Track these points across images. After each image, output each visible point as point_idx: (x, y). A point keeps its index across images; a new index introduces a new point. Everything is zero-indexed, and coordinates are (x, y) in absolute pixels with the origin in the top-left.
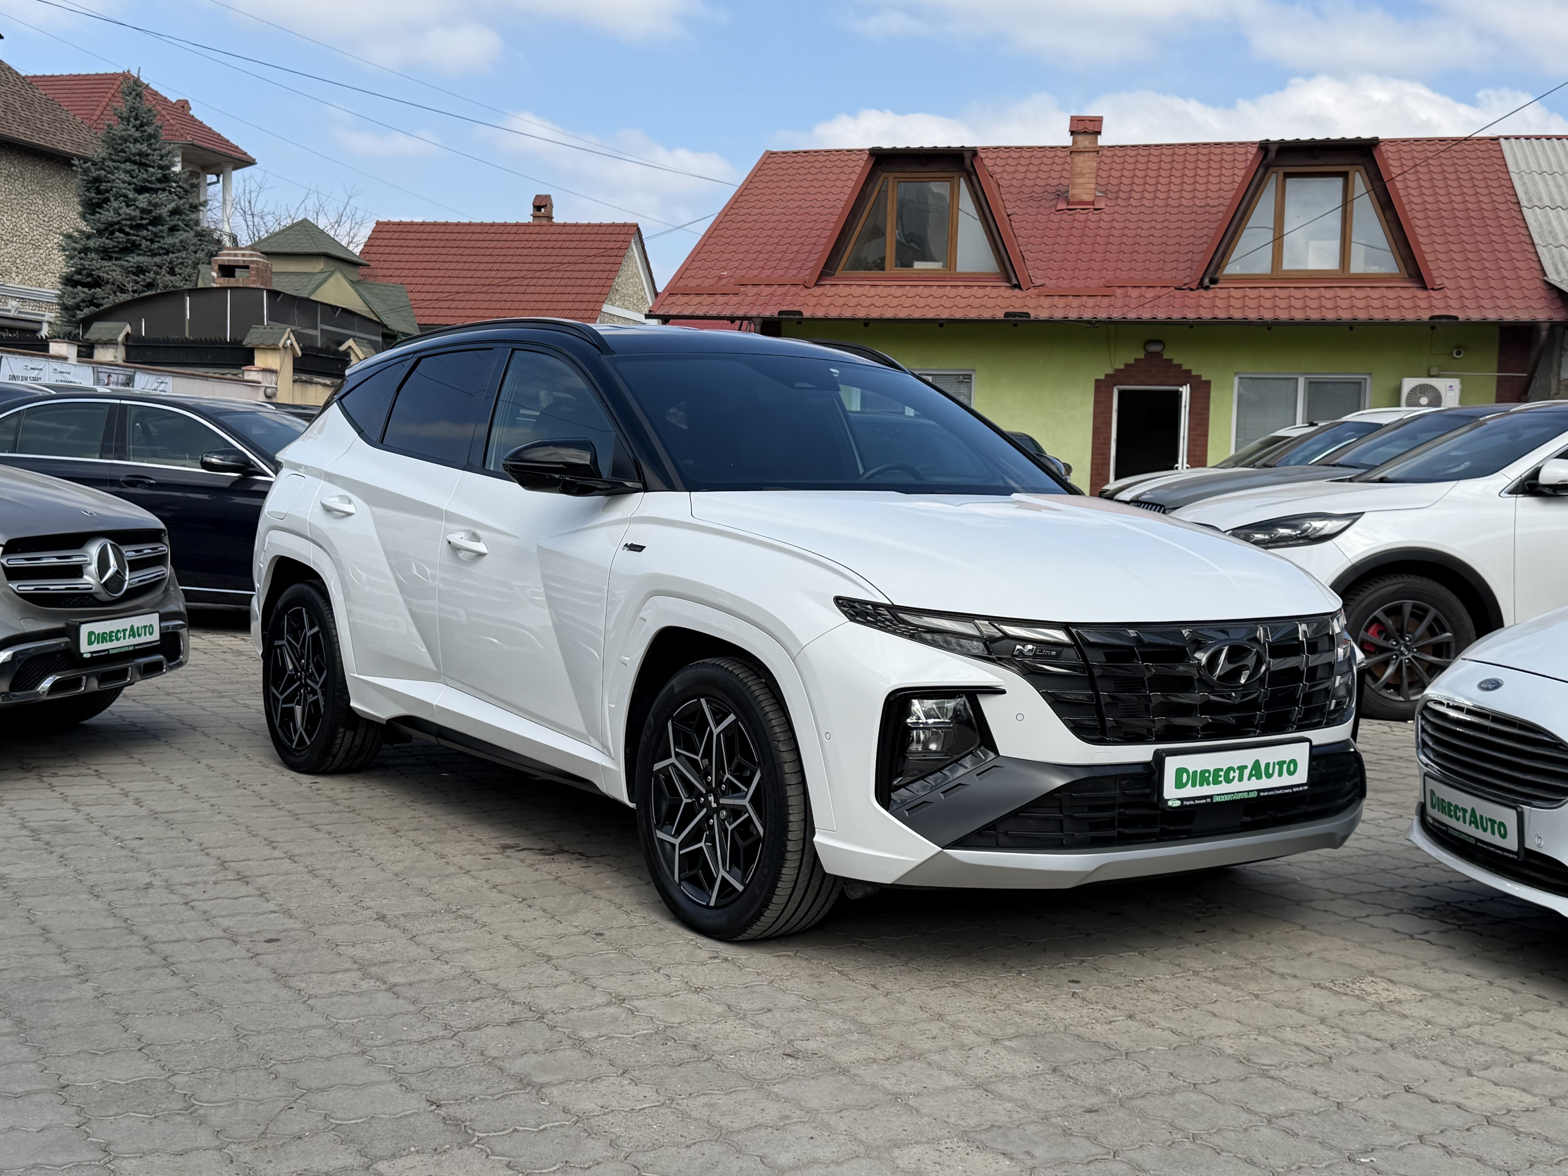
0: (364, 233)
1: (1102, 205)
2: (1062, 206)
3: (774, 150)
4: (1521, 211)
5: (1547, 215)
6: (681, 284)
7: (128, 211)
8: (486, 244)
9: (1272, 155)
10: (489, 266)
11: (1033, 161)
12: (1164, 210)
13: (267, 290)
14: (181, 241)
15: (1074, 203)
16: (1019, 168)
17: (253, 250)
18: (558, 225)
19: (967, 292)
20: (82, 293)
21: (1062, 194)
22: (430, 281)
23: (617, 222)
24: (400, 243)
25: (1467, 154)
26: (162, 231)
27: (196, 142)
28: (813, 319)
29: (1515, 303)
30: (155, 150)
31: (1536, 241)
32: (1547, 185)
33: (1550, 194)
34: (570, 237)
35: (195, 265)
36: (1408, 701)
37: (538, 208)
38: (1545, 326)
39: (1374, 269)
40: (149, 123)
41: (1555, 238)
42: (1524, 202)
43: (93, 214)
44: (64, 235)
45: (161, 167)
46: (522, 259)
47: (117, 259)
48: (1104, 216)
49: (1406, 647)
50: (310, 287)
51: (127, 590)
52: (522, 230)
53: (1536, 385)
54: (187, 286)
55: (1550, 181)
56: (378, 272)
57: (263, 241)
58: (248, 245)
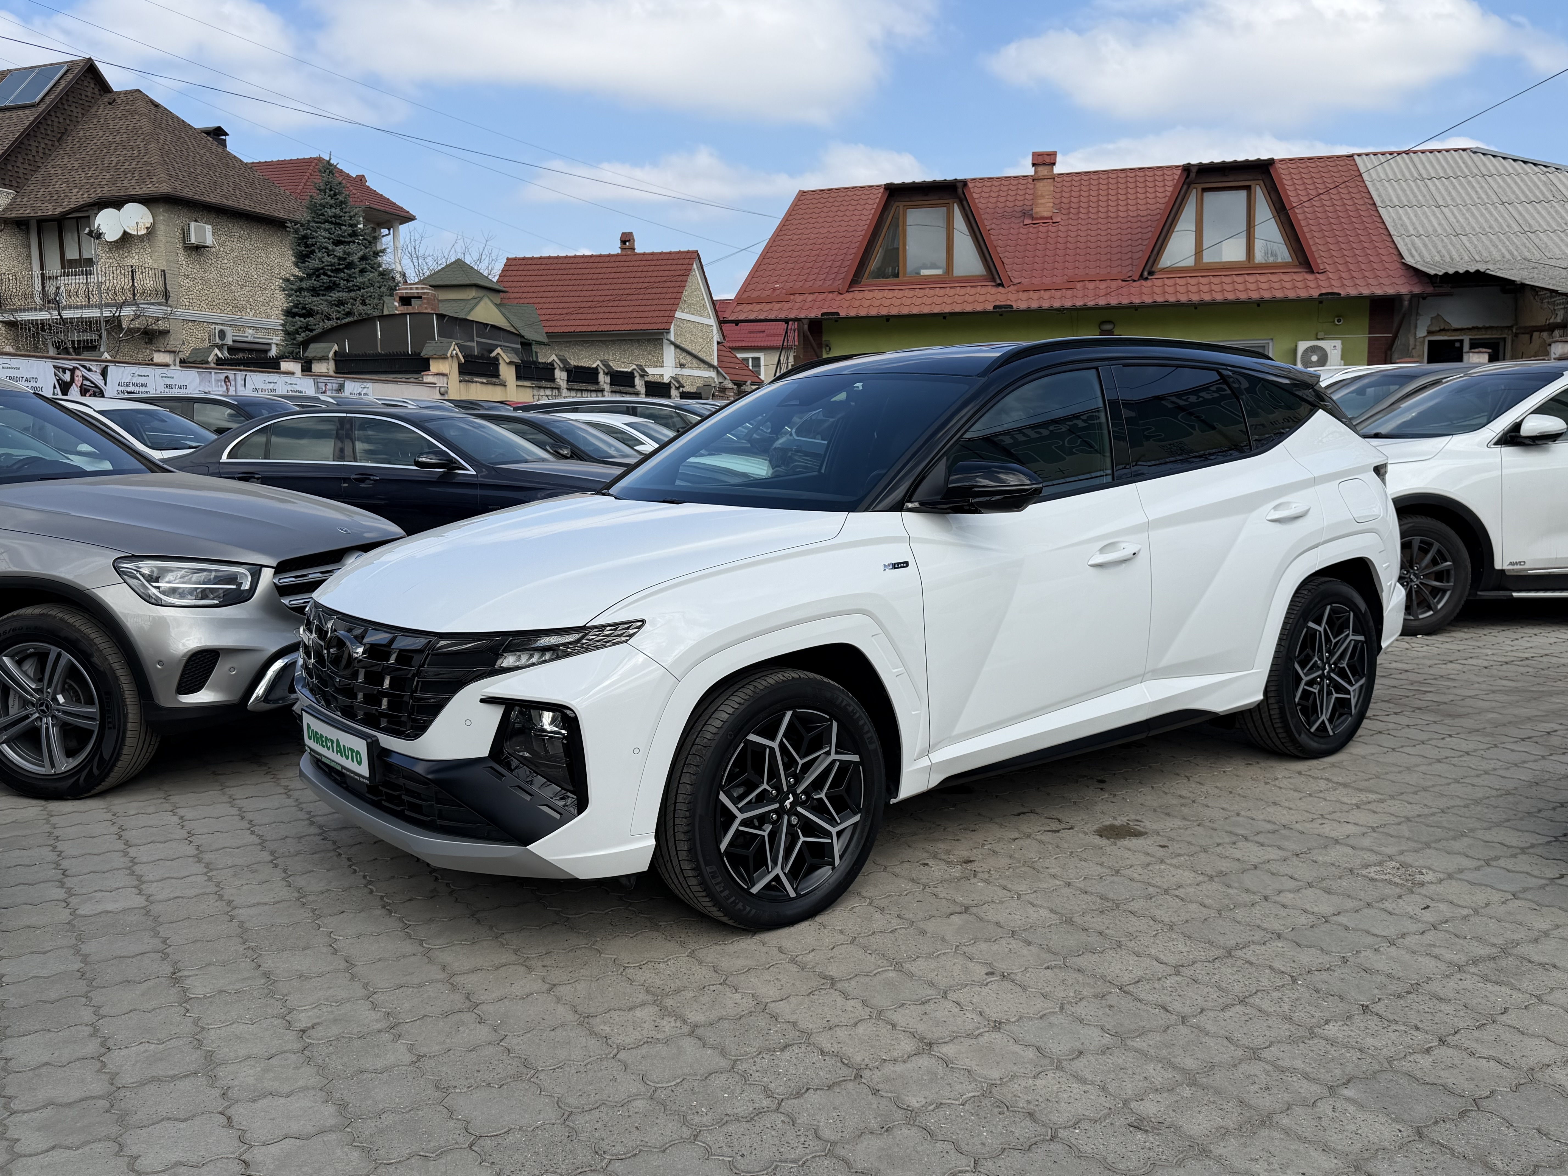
0: (499, 267)
1: (1059, 220)
2: (1027, 221)
3: (805, 190)
4: (1377, 210)
5: (1398, 212)
6: (745, 296)
7: (329, 259)
8: (588, 271)
9: (1193, 175)
10: (591, 288)
11: (1003, 188)
12: (1105, 221)
13: (436, 314)
14: (369, 280)
15: (1037, 219)
16: (993, 194)
17: (424, 284)
18: (639, 254)
19: (962, 291)
20: (300, 321)
21: (1027, 213)
23: (682, 250)
24: (525, 273)
25: (1331, 168)
26: (354, 273)
27: (372, 206)
28: (847, 318)
29: (1382, 281)
30: (346, 213)
31: (1392, 233)
32: (1394, 189)
33: (1398, 196)
34: (648, 263)
35: (381, 297)
36: (1417, 619)
37: (624, 242)
38: (1407, 298)
39: (1273, 259)
40: (340, 193)
41: (1407, 230)
42: (1378, 203)
43: (303, 262)
44: (284, 280)
45: (351, 225)
46: (615, 281)
47: (323, 295)
48: (1061, 228)
49: (1415, 575)
50: (467, 310)
52: (613, 259)
53: (1398, 343)
54: (376, 313)
55: (1397, 187)
56: (513, 295)
57: (429, 277)
58: (417, 280)
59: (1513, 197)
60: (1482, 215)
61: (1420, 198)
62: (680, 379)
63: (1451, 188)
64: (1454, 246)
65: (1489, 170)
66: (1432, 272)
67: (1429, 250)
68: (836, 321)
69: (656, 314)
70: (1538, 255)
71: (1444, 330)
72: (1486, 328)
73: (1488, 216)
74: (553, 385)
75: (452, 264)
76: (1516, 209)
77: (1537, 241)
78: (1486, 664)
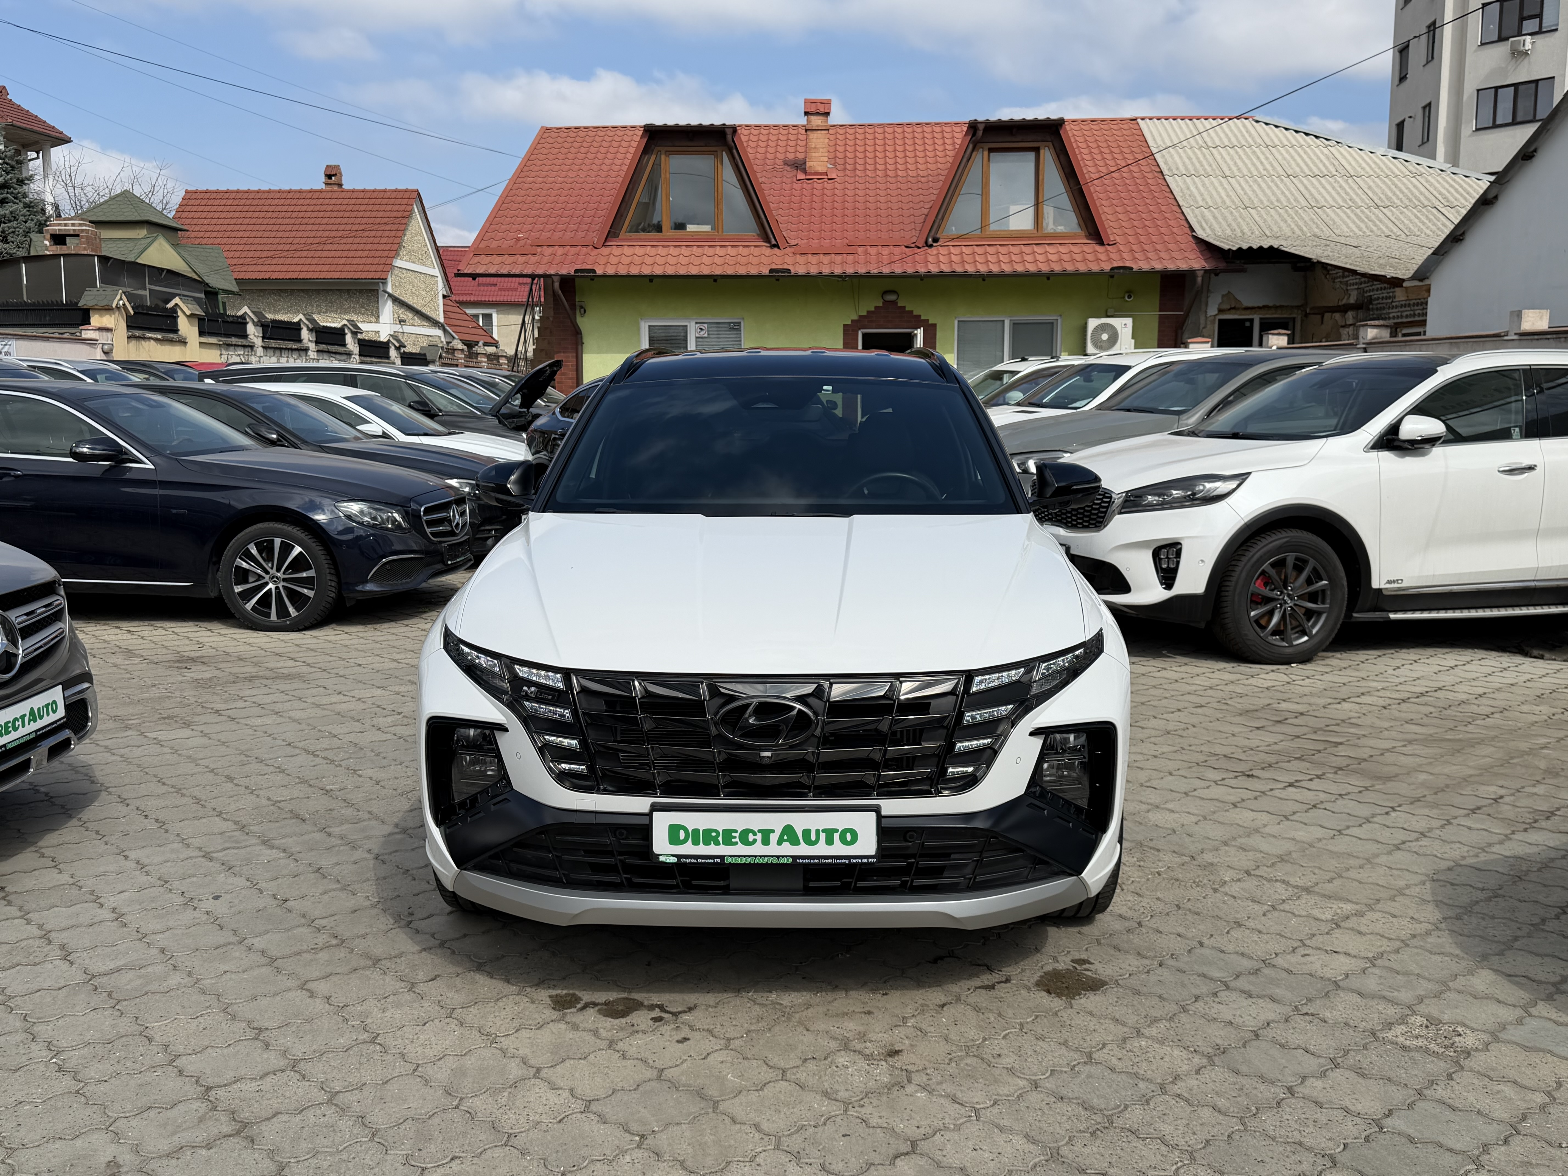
0: (176, 200)
1: (834, 176)
2: (801, 176)
3: (549, 126)
4: (1165, 179)
5: (1185, 182)
6: (482, 245)
8: (285, 208)
9: (979, 133)
10: (289, 228)
12: (884, 180)
13: (98, 256)
14: (11, 213)
15: (811, 174)
17: (82, 219)
18: (348, 191)
19: (734, 252)
21: (799, 166)
22: (237, 241)
23: (399, 188)
24: (207, 208)
25: (1115, 132)
27: (16, 123)
28: (605, 276)
29: (1173, 254)
31: (1181, 204)
32: (1181, 157)
33: (1184, 163)
34: (359, 201)
35: (27, 233)
36: (1292, 646)
37: (329, 177)
38: (1200, 274)
39: (1061, 229)
41: (1195, 201)
42: (1165, 172)
46: (318, 221)
48: (837, 185)
49: (1289, 595)
50: (136, 251)
51: (22, 665)
52: (316, 195)
53: (1189, 321)
54: (22, 253)
55: (1183, 155)
56: (193, 235)
57: (89, 210)
58: (73, 214)
59: (1298, 170)
60: (1269, 187)
61: (1207, 167)
62: (400, 338)
63: (1236, 157)
64: (1244, 220)
65: (1272, 141)
66: (1226, 247)
67: (1219, 223)
68: (592, 279)
69: (370, 261)
70: (1327, 232)
71: (1234, 308)
72: (1276, 307)
73: (1274, 188)
74: (244, 342)
75: (117, 196)
76: (1302, 182)
77: (1324, 217)
78: (1381, 702)
